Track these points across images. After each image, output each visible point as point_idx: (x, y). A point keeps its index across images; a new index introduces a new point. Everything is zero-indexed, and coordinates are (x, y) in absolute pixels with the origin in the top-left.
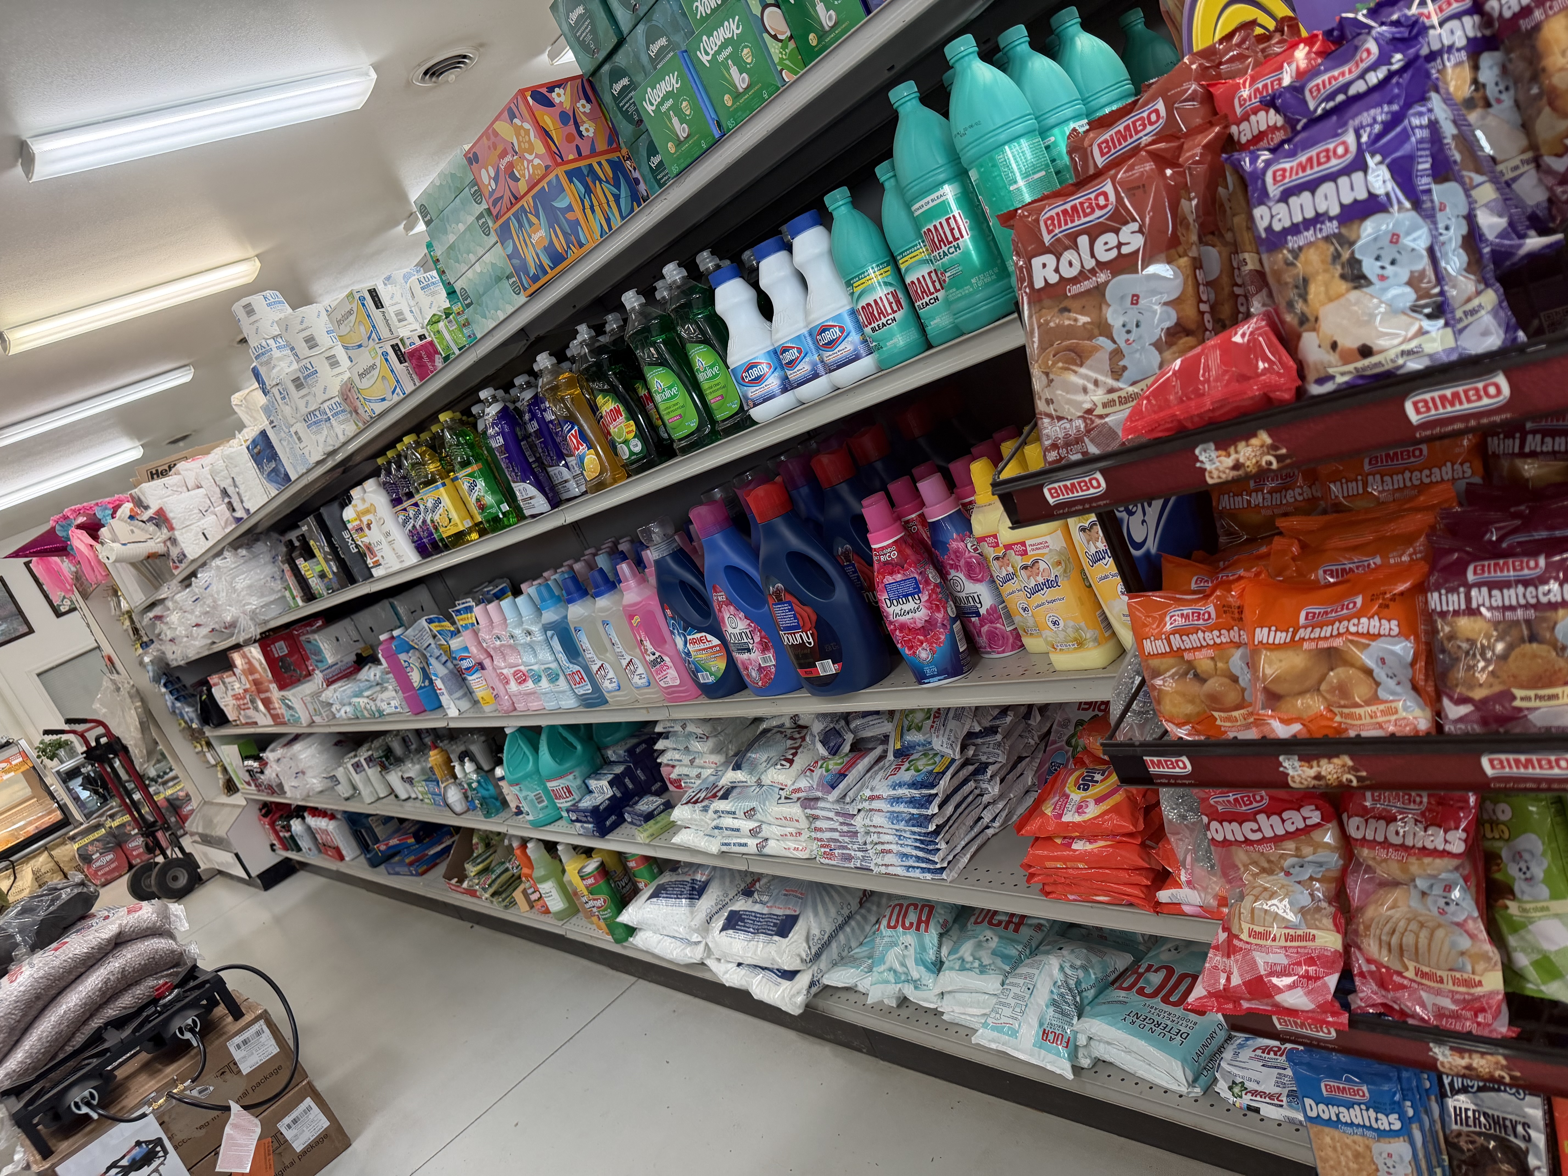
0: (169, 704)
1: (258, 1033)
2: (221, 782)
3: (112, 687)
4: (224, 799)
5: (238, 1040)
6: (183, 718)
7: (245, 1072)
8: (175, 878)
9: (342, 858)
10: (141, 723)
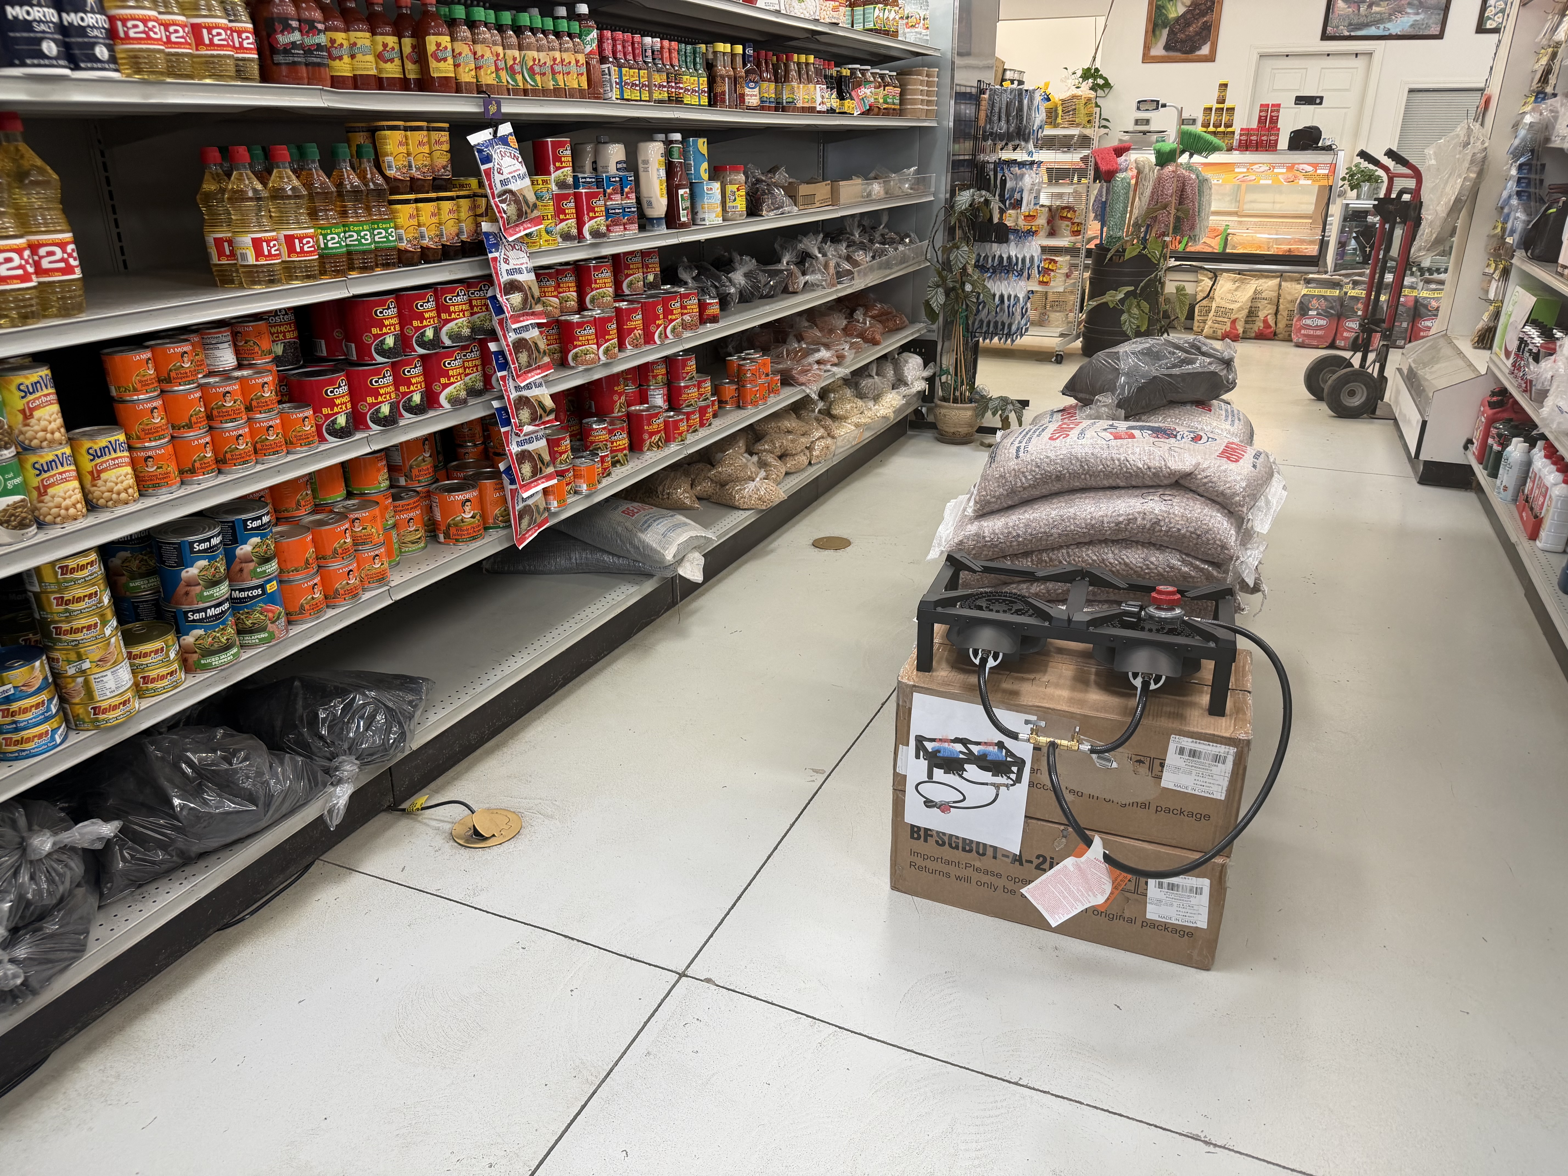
0: (1505, 194)
1: (1217, 759)
2: (1480, 325)
3: (1463, 138)
4: (1466, 347)
5: (1188, 743)
6: (1505, 222)
7: (1164, 784)
8: (1352, 393)
9: (1534, 535)
10: (1457, 200)
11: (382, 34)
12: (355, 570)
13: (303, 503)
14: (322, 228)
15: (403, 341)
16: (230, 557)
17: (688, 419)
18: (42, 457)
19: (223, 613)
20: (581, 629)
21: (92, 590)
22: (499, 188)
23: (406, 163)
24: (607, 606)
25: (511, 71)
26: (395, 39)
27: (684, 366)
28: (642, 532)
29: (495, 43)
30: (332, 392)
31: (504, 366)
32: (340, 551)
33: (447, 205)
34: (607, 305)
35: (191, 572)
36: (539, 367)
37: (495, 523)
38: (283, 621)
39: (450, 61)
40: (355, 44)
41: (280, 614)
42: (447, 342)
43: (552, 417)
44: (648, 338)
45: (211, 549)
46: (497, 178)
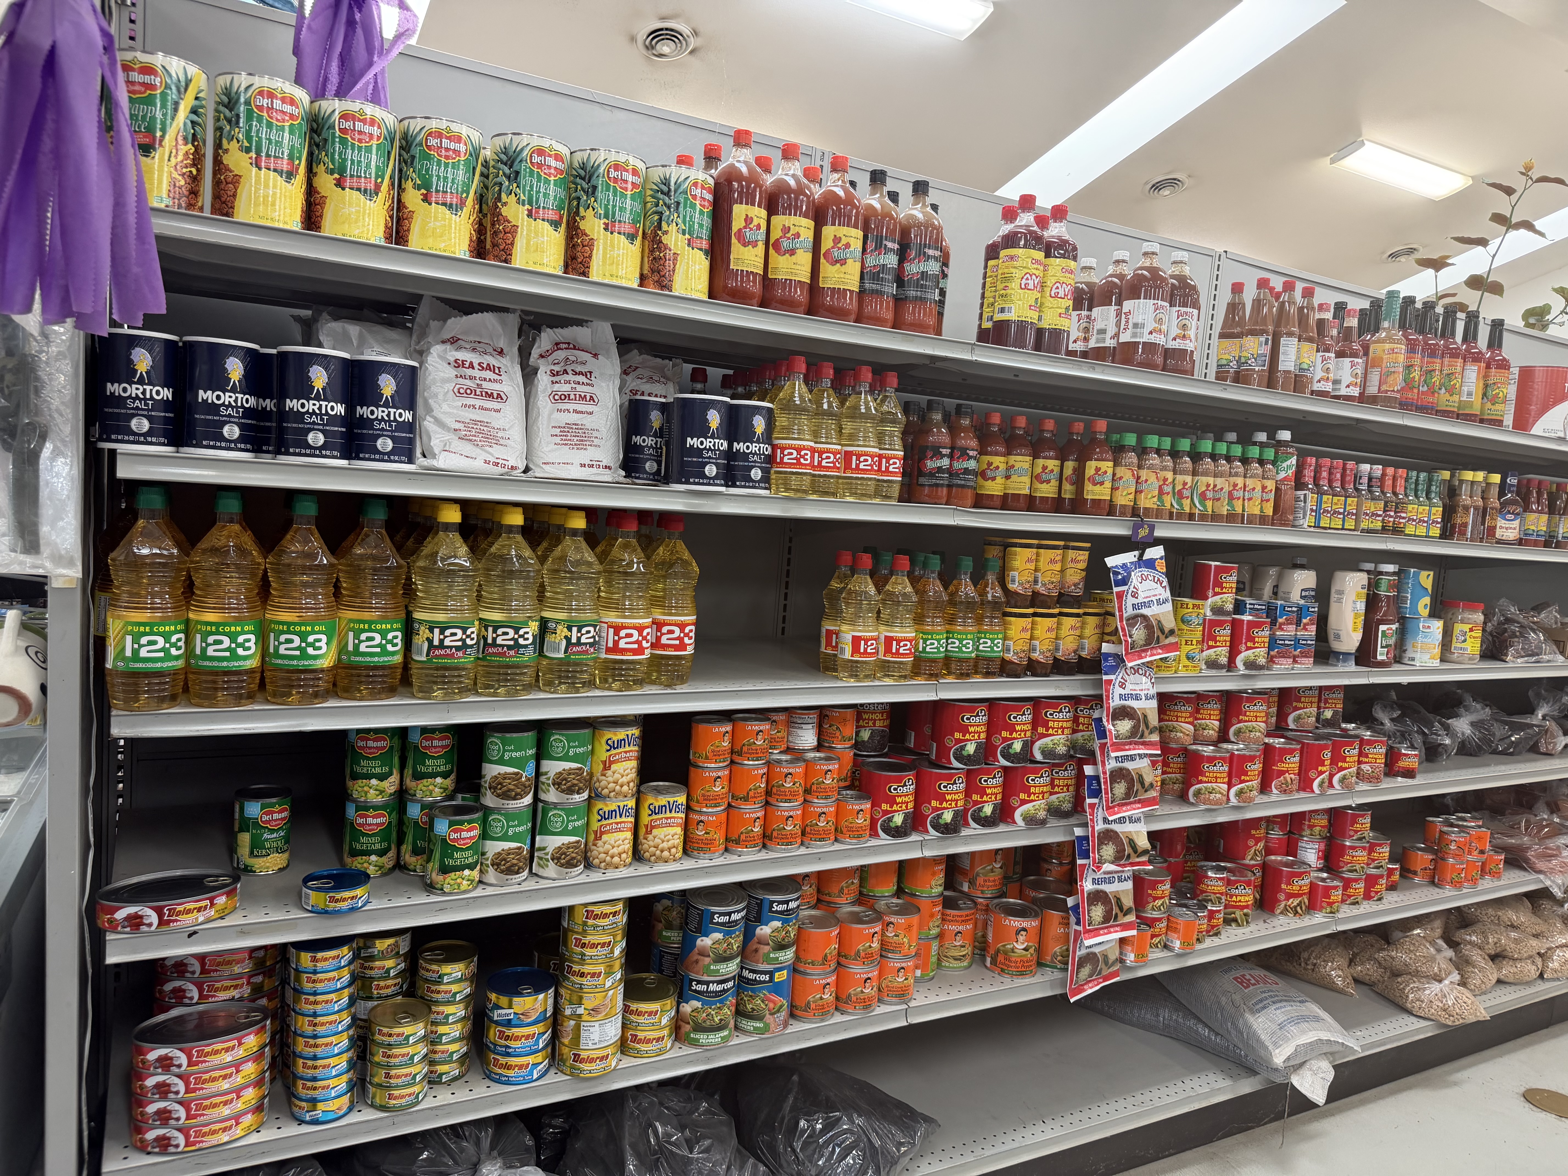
11: (1044, 458)
12: (875, 979)
13: (846, 891)
14: (923, 633)
15: (987, 751)
16: (748, 934)
17: (1346, 887)
18: (607, 805)
19: (724, 991)
20: (1139, 1115)
21: (607, 939)
22: (1129, 612)
23: (1031, 579)
24: (1183, 1095)
25: (1180, 495)
26: (1057, 462)
27: (1354, 822)
28: (1253, 1012)
29: (1164, 468)
30: (895, 789)
31: (1096, 793)
32: (862, 954)
33: (1068, 622)
34: (1256, 741)
35: (705, 942)
36: (1139, 801)
37: (1052, 961)
38: (783, 1014)
39: (1108, 484)
40: (1013, 466)
41: (781, 1007)
42: (1039, 757)
43: (1144, 859)
44: (1305, 785)
45: (730, 924)
46: (1130, 601)
